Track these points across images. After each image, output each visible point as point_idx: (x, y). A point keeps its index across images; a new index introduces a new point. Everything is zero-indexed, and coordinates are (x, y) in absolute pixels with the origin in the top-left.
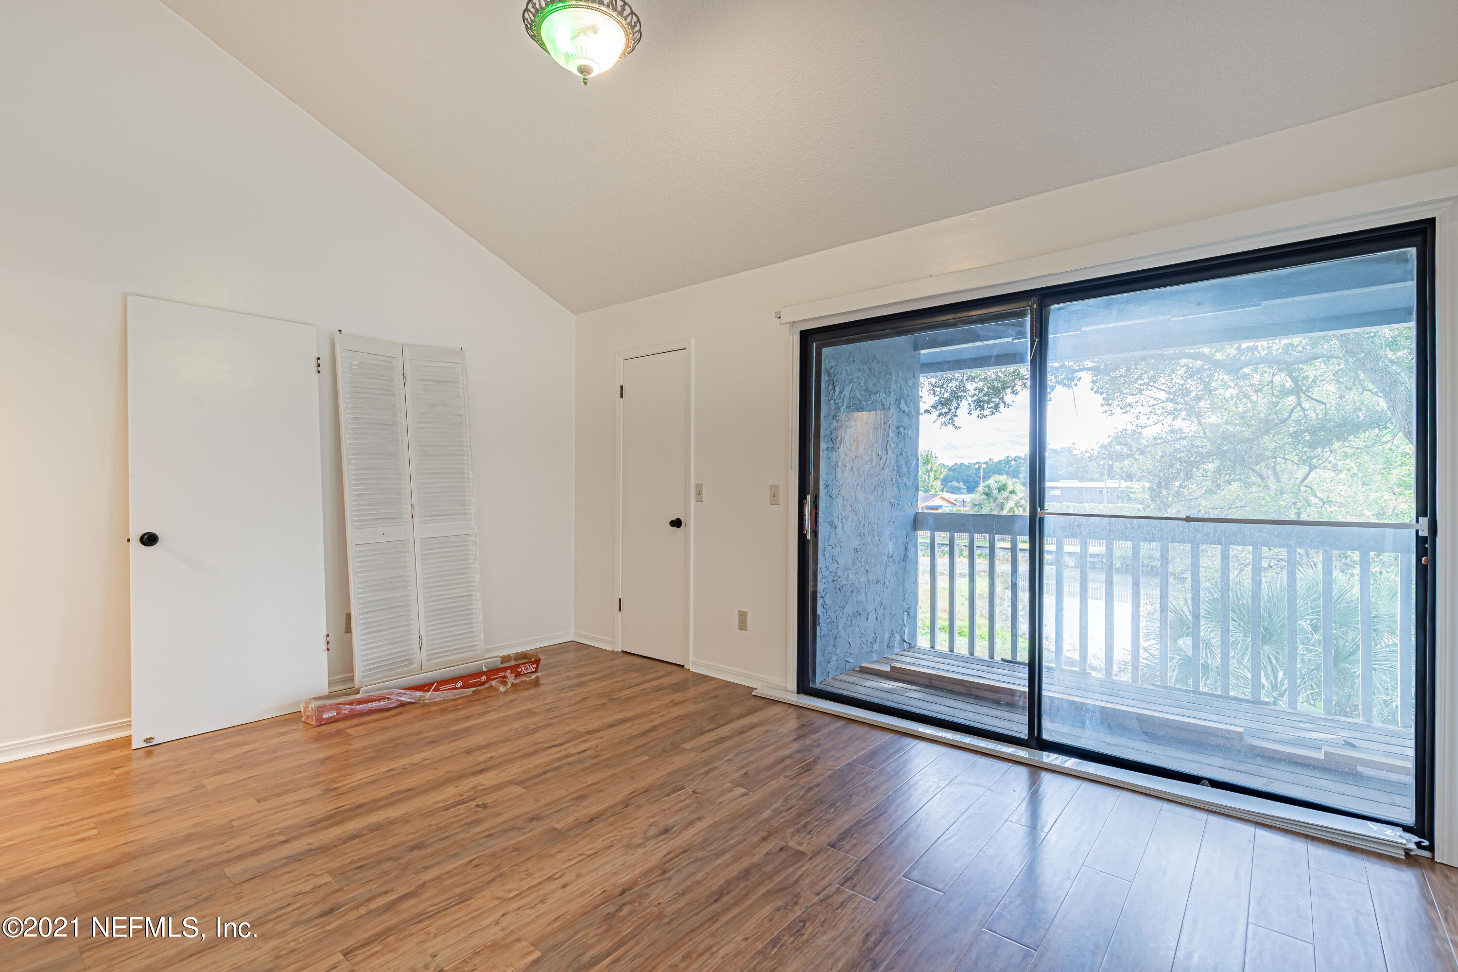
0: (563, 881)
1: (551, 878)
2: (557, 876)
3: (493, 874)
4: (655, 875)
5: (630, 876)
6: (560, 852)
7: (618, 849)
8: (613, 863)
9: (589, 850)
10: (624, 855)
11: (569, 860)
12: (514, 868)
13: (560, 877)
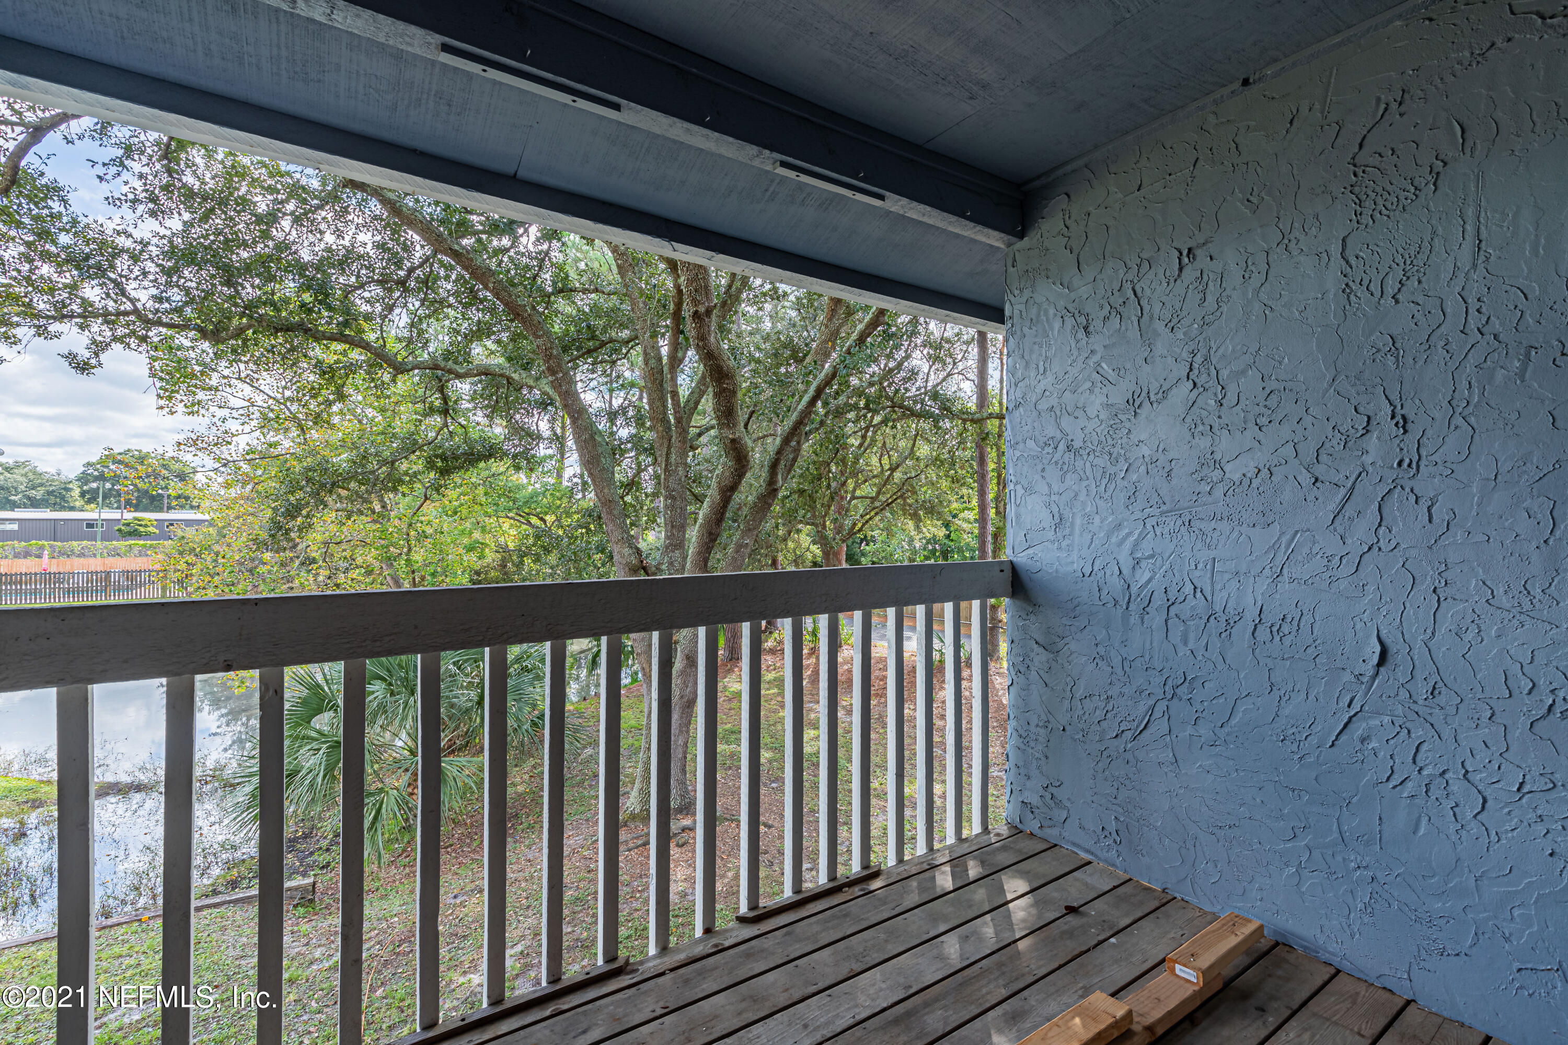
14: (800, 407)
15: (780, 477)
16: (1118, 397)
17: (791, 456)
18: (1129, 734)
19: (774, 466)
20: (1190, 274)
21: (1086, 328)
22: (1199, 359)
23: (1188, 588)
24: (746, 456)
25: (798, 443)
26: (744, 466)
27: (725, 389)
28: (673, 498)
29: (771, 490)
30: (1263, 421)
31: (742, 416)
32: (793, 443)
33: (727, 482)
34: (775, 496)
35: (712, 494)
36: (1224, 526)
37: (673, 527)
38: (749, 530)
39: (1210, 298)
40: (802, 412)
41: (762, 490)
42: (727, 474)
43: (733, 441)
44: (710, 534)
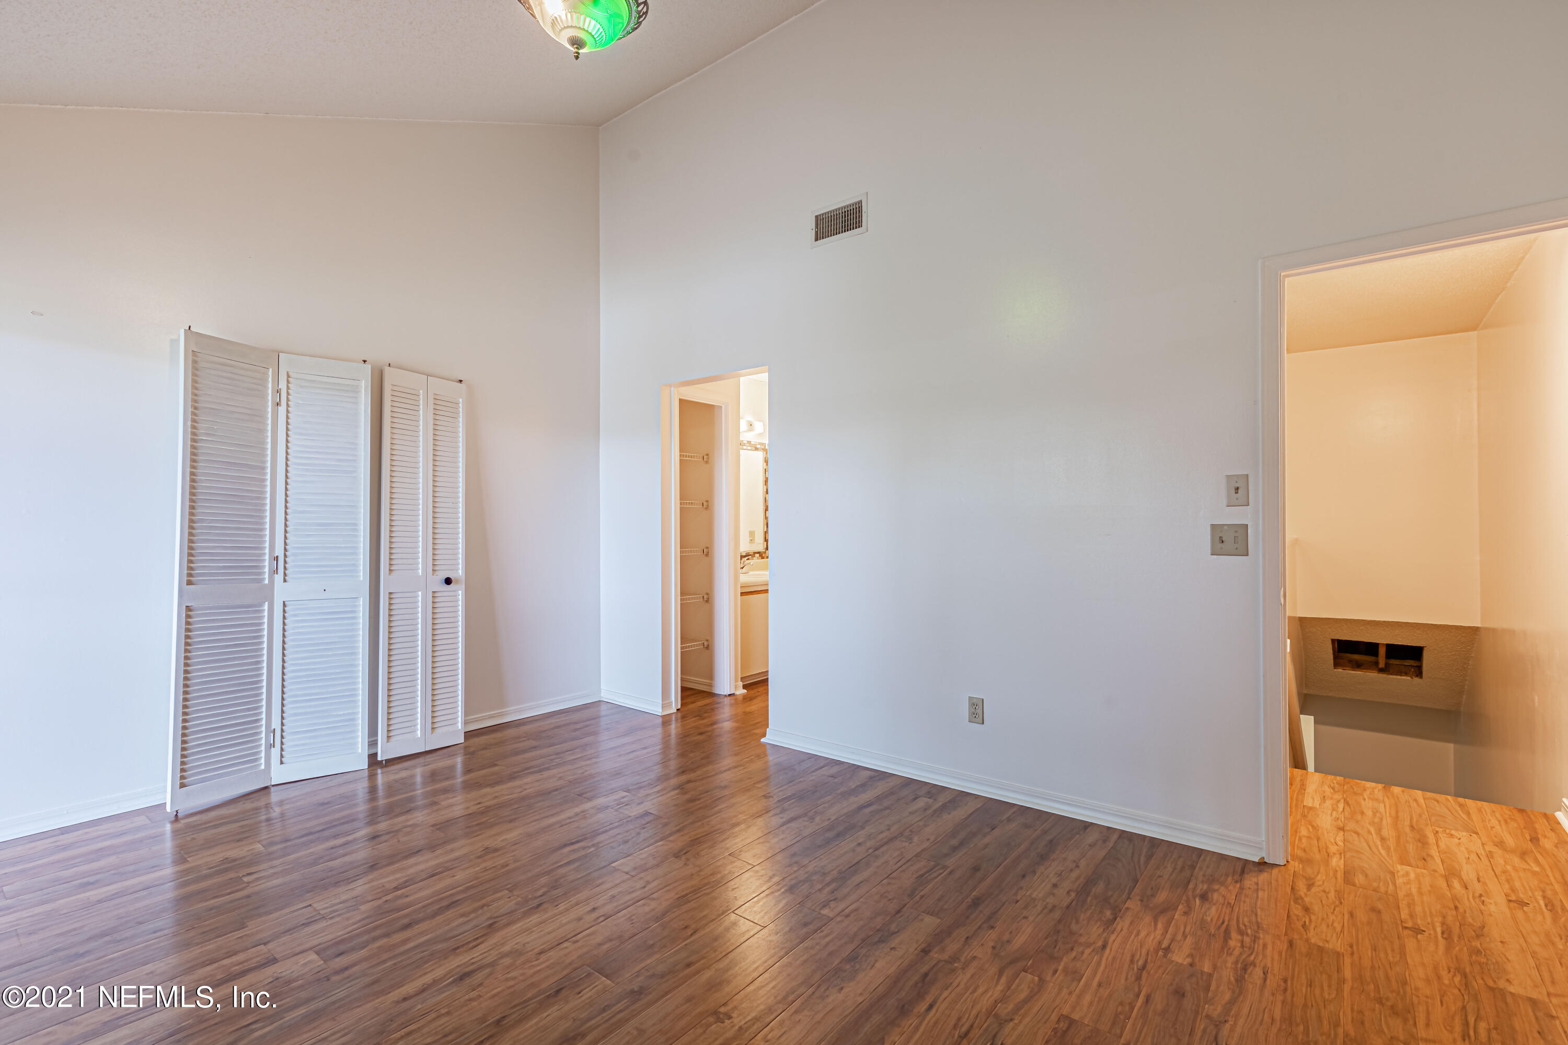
0: (594, 915)
1: (606, 917)
2: (602, 919)
3: (666, 919)
4: (502, 922)
5: (529, 920)
6: (600, 945)
7: (533, 950)
8: (542, 933)
9: (566, 948)
10: (528, 943)
11: (588, 935)
12: (647, 926)
13: (598, 918)
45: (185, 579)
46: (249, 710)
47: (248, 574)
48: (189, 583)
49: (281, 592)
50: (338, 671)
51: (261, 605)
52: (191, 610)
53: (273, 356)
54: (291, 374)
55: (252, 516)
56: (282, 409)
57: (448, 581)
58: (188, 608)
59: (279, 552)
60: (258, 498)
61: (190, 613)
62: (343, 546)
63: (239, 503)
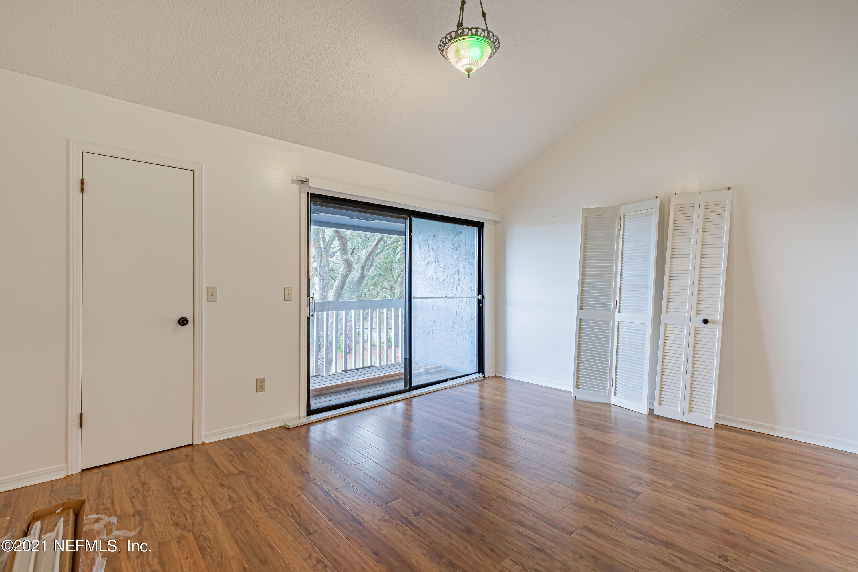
14: (372, 246)
15: (365, 271)
16: (426, 263)
17: (370, 264)
18: (427, 335)
19: (363, 268)
20: (435, 240)
21: (421, 247)
22: (436, 258)
23: (435, 304)
24: (351, 265)
25: (373, 258)
26: (351, 268)
27: (343, 242)
28: (323, 279)
29: (363, 277)
30: (444, 271)
31: (350, 251)
32: (371, 259)
33: (345, 274)
34: (364, 279)
35: (339, 278)
36: (439, 291)
37: (323, 291)
38: (354, 292)
39: (438, 246)
40: (373, 248)
41: (359, 276)
42: (345, 271)
43: (346, 259)
44: (338, 293)
45: (579, 307)
46: (603, 366)
47: (604, 307)
48: (581, 309)
49: (618, 317)
50: (637, 360)
51: (609, 322)
52: (582, 320)
53: (619, 208)
54: (626, 214)
55: (607, 282)
56: (621, 232)
57: (706, 321)
58: (580, 319)
59: (618, 298)
60: (610, 274)
61: (581, 321)
62: (642, 296)
63: (602, 276)
